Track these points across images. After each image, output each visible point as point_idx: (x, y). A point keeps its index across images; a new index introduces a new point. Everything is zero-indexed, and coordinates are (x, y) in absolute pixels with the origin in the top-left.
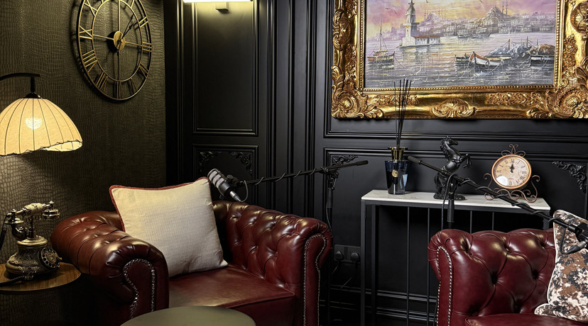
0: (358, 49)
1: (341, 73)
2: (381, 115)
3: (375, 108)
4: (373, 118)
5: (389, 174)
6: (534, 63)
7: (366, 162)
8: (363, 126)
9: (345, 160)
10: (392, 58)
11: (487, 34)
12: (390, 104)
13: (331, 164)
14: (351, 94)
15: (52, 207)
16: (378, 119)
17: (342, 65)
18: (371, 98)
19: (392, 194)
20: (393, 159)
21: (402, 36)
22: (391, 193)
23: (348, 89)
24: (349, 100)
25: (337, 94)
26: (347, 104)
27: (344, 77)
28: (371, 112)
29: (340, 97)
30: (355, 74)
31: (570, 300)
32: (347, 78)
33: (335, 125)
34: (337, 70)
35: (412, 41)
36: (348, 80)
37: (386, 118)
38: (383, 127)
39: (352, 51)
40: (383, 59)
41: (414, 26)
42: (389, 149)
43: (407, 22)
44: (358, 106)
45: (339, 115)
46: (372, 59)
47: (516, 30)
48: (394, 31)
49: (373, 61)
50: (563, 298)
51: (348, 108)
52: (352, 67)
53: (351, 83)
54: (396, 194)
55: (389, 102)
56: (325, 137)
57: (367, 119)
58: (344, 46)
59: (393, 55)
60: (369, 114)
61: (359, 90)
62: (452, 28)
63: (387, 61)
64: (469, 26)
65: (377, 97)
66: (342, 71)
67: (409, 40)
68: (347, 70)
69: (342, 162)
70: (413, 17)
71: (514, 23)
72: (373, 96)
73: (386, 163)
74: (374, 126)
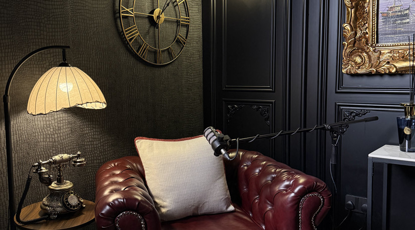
0: (371, 6)
1: (352, 30)
2: (394, 71)
3: (388, 63)
4: (385, 74)
5: (401, 131)
7: (376, 118)
8: (376, 81)
9: (357, 115)
10: (407, 12)
12: (404, 59)
13: (343, 118)
14: (363, 50)
15: (79, 156)
16: (391, 74)
17: (353, 23)
18: (384, 53)
19: (405, 151)
20: (406, 115)
22: (403, 150)
23: (358, 46)
24: (360, 56)
25: (348, 50)
26: (358, 60)
27: (356, 34)
28: (384, 68)
29: (351, 53)
30: (367, 31)
32: (358, 35)
33: (347, 81)
34: (348, 27)
36: (360, 37)
37: (400, 73)
38: (398, 82)
39: (364, 7)
40: (397, 14)
42: (401, 105)
44: (370, 61)
45: (350, 72)
46: (385, 15)
49: (387, 17)
51: (359, 64)
52: (365, 24)
53: (363, 40)
54: (409, 151)
55: (403, 57)
56: (337, 92)
57: (379, 74)
58: (355, 4)
59: (409, 9)
60: (381, 70)
61: (372, 46)
63: (401, 16)
65: (390, 52)
66: (354, 29)
68: (359, 27)
69: (354, 116)
72: (387, 51)
73: (398, 119)
74: (387, 81)
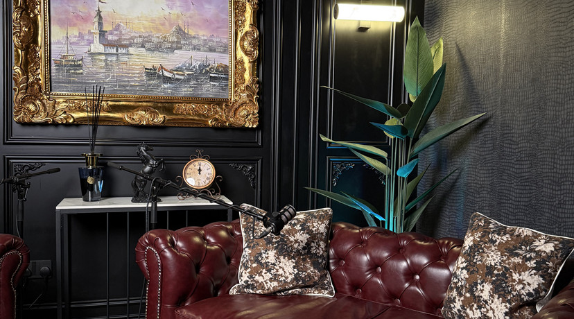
0: (43, 50)
1: (23, 75)
2: (71, 121)
3: (65, 113)
4: (62, 124)
6: (212, 79)
7: (58, 170)
8: (50, 132)
9: (30, 169)
10: (80, 62)
11: (172, 49)
12: (81, 110)
14: (37, 98)
16: (67, 125)
17: (24, 66)
18: (59, 102)
20: (87, 165)
21: (90, 42)
23: (32, 93)
24: (34, 104)
25: (20, 96)
26: (32, 107)
27: (28, 79)
28: (60, 117)
29: (23, 101)
30: (40, 76)
31: (257, 278)
32: (31, 80)
33: (17, 130)
34: (18, 70)
35: (101, 49)
36: (33, 82)
37: (77, 124)
38: (73, 133)
39: (36, 52)
40: (70, 63)
41: (102, 34)
42: (83, 155)
43: (95, 28)
44: (45, 110)
45: (23, 120)
46: (58, 62)
47: (196, 48)
48: (81, 36)
49: (59, 65)
50: (251, 277)
51: (33, 112)
52: (37, 69)
53: (36, 86)
55: (79, 108)
56: (4, 144)
57: (55, 124)
58: (26, 46)
59: (82, 60)
60: (58, 119)
61: (45, 93)
62: (140, 40)
63: (74, 66)
64: (155, 40)
65: (66, 102)
66: (25, 72)
67: (97, 47)
68: (31, 72)
69: (27, 171)
70: (100, 24)
71: (195, 42)
72: (61, 100)
73: (80, 170)
74: (62, 132)
